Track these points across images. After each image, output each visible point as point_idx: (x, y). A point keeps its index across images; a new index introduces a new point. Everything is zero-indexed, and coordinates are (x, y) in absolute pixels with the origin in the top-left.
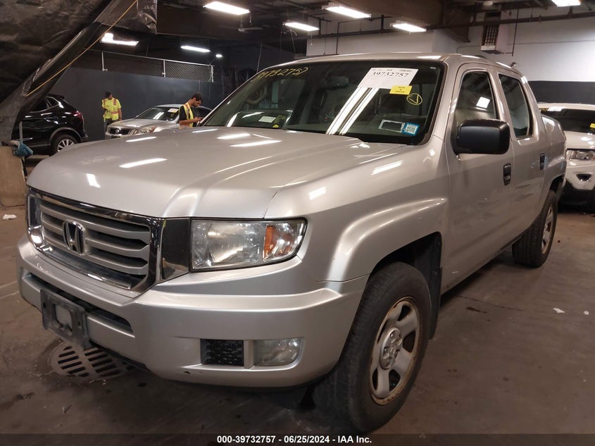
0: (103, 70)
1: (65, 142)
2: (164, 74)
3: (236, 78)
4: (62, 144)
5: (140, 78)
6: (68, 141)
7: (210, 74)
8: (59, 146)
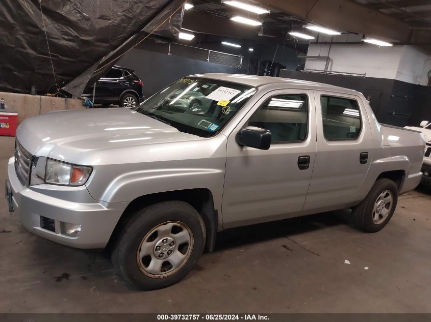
0: (169, 54)
1: (129, 99)
2: (208, 60)
3: (258, 67)
4: (127, 100)
5: (192, 61)
6: (131, 98)
7: (240, 62)
8: (125, 101)
